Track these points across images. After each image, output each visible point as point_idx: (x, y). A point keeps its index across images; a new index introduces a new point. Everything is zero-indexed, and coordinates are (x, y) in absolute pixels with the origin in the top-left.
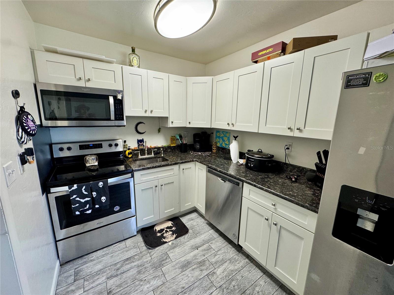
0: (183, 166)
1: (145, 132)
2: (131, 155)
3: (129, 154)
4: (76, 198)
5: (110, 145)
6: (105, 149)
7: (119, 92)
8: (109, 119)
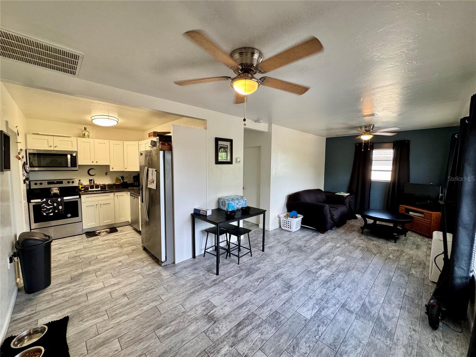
0: (117, 194)
1: (94, 175)
2: (83, 189)
3: (82, 188)
4: (45, 205)
5: (69, 182)
6: (65, 185)
7: (74, 152)
8: (67, 167)
